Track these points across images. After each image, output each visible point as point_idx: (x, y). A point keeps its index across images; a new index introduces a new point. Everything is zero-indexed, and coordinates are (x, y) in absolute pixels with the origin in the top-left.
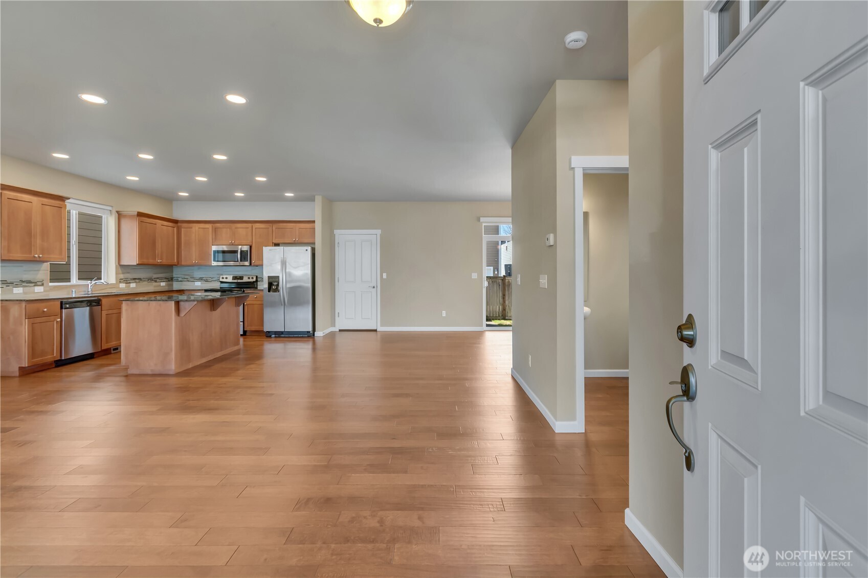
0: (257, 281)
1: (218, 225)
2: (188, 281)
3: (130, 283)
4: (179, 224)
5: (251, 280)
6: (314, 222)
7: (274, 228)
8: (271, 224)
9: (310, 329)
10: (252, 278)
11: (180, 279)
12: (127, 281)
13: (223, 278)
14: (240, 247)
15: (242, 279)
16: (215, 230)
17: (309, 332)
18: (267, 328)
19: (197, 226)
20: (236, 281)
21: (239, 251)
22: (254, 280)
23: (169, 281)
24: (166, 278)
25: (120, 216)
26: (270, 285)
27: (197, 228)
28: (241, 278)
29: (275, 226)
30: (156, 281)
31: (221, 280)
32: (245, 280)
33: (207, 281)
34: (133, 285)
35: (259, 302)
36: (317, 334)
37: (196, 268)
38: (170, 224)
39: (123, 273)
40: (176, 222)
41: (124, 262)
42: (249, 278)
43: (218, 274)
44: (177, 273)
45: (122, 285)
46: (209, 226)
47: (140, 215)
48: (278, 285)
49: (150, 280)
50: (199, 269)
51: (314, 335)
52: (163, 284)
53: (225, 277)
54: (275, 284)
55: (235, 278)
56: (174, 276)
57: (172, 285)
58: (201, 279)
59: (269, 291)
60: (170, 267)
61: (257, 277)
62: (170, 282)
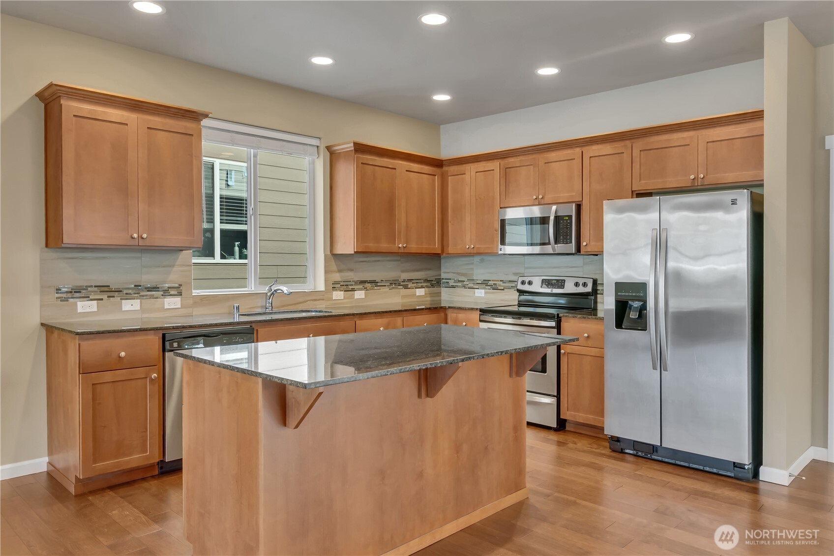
0: (595, 292)
1: (512, 161)
2: (464, 287)
3: (353, 290)
4: (445, 168)
5: (581, 289)
6: (758, 115)
7: (636, 152)
8: (628, 143)
9: (745, 458)
10: (585, 285)
11: (451, 283)
12: (347, 287)
13: (523, 283)
14: (554, 208)
15: (562, 287)
16: (506, 174)
17: (740, 466)
18: (613, 427)
19: (471, 169)
20: (548, 290)
21: (552, 218)
22: (589, 289)
23: (433, 286)
24: (426, 281)
25: (333, 156)
26: (622, 307)
27: (473, 173)
28: (561, 284)
29: (639, 144)
30: (406, 287)
31: (520, 287)
32: (570, 288)
33: (495, 288)
34: (359, 295)
35: (594, 352)
36: (766, 473)
37: (477, 259)
38: (426, 169)
39: (340, 271)
40: (438, 164)
41: (341, 249)
42: (577, 284)
43: (515, 274)
44: (447, 270)
45: (338, 295)
46: (495, 165)
47: (360, 148)
48: (643, 309)
49: (395, 283)
50: (482, 261)
51: (756, 474)
52: (420, 292)
53: (527, 280)
54: (636, 304)
55: (547, 283)
56: (443, 276)
57: (439, 294)
58: (485, 283)
59: (619, 325)
60: (434, 258)
61: (595, 282)
62: (435, 289)
